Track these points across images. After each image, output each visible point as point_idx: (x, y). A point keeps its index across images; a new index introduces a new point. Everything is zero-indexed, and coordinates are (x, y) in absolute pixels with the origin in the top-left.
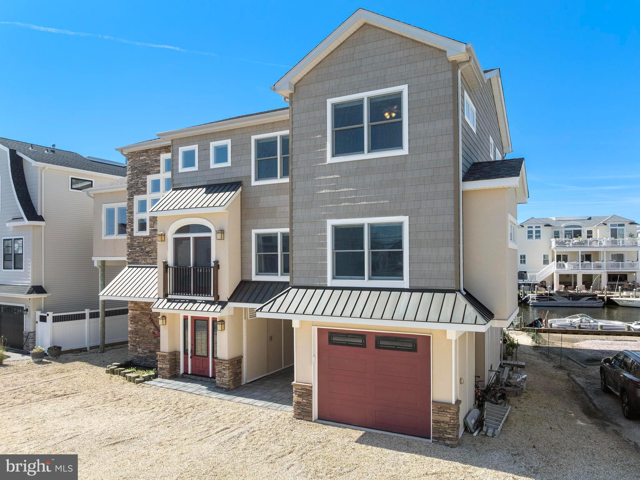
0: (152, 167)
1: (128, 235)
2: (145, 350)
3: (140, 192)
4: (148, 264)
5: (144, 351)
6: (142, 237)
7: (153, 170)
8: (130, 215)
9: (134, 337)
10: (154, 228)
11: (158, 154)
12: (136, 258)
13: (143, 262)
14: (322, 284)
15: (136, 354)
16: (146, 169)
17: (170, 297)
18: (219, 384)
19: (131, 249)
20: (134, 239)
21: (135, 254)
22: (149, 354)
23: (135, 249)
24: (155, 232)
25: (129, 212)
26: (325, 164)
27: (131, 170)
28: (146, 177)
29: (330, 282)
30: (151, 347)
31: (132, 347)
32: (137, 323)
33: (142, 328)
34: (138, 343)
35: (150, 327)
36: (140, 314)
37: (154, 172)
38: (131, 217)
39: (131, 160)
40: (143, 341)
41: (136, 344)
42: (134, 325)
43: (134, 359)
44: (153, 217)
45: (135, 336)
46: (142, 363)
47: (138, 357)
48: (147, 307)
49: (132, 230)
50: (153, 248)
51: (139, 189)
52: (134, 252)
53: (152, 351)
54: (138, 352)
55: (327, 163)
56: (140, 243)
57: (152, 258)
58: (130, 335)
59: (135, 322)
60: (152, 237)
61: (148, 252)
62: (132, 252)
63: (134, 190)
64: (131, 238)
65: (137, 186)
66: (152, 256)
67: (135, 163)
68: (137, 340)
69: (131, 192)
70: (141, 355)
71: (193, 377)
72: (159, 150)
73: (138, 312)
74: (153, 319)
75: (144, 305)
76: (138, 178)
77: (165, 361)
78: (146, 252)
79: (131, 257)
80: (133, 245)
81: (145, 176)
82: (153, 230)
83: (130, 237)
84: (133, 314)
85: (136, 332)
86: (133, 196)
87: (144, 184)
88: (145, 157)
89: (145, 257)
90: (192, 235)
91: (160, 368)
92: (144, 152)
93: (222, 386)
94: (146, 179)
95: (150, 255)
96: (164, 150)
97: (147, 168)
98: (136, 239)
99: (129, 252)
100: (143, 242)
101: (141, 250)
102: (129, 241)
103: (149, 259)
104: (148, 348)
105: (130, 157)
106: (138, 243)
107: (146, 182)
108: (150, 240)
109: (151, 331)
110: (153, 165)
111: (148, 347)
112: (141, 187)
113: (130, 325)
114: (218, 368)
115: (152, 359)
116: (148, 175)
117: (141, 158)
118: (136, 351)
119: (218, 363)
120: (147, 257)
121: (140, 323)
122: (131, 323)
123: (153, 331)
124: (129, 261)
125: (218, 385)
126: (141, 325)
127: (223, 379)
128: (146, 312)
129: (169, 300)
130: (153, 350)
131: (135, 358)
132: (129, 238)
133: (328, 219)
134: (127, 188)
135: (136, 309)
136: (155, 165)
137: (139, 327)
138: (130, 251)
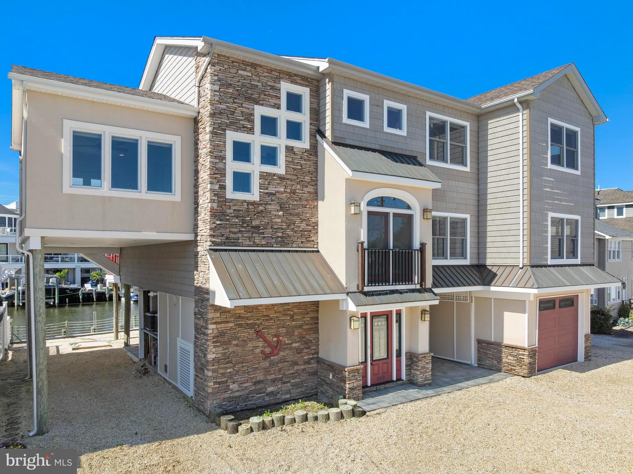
0: (265, 95)
1: (213, 195)
2: (245, 383)
3: (240, 128)
4: (257, 246)
5: (242, 385)
6: (245, 201)
7: (267, 100)
8: (218, 161)
9: (222, 368)
10: (270, 191)
11: (278, 79)
12: (232, 235)
13: (247, 242)
14: (544, 263)
15: (226, 395)
16: (252, 94)
17: (366, 289)
18: (423, 381)
19: (221, 220)
20: (227, 204)
21: (228, 229)
22: (253, 388)
23: (228, 220)
24: (270, 197)
25: (215, 155)
26: (547, 168)
27: (221, 86)
28: (252, 107)
29: (550, 262)
30: (256, 375)
31: (218, 386)
32: (229, 343)
33: (239, 349)
34: (231, 376)
35: (255, 345)
36: (235, 327)
37: (269, 103)
38: (220, 165)
39: (217, 68)
40: (241, 370)
41: (226, 379)
42: (221, 348)
43: (223, 405)
44: (267, 173)
45: (225, 366)
46: (238, 407)
47: (230, 399)
48: (249, 315)
49: (223, 187)
50: (267, 221)
51: (238, 122)
52: (227, 226)
53: (259, 381)
54: (231, 390)
55: (549, 168)
56: (239, 211)
57: (264, 237)
58: (213, 367)
59: (224, 343)
60: (266, 204)
61: (257, 227)
62: (222, 224)
63: (228, 122)
64: (219, 201)
65: (233, 116)
66: (265, 233)
67: (228, 76)
68: (229, 371)
69: (220, 122)
70: (237, 394)
71: (374, 388)
72: (278, 74)
73: (231, 325)
74: (263, 331)
75: (243, 311)
76: (234, 102)
77: (357, 377)
78: (253, 227)
79: (220, 234)
80: (224, 214)
81: (251, 104)
82: (267, 193)
83: (216, 198)
84: (219, 329)
85: (226, 359)
86: (224, 130)
87: (250, 117)
88: (250, 74)
89: (250, 235)
90: (391, 211)
91: (350, 389)
92: (248, 65)
93: (426, 383)
94: (253, 109)
95: (260, 231)
96: (288, 77)
97: (255, 93)
98: (232, 204)
99: (215, 225)
100: (248, 210)
101: (243, 224)
102: (215, 205)
103: (259, 238)
104: (252, 378)
105: (217, 61)
106: (234, 210)
107: (252, 115)
108: (261, 208)
109: (258, 351)
110: (267, 93)
111: (252, 376)
112: (241, 120)
113: (214, 350)
114: (422, 364)
115: (261, 393)
116: (256, 104)
117: (240, 72)
118: (227, 389)
119: (422, 359)
120: (254, 235)
121: (235, 342)
122: (214, 347)
123: (262, 349)
124: (217, 240)
125: (421, 383)
126: (237, 345)
127: (426, 374)
128: (249, 322)
129: (366, 294)
130: (262, 379)
131: (224, 403)
132: (216, 201)
133: (550, 211)
134: (211, 114)
135: (225, 320)
136: (270, 93)
137: (231, 350)
138: (218, 222)
